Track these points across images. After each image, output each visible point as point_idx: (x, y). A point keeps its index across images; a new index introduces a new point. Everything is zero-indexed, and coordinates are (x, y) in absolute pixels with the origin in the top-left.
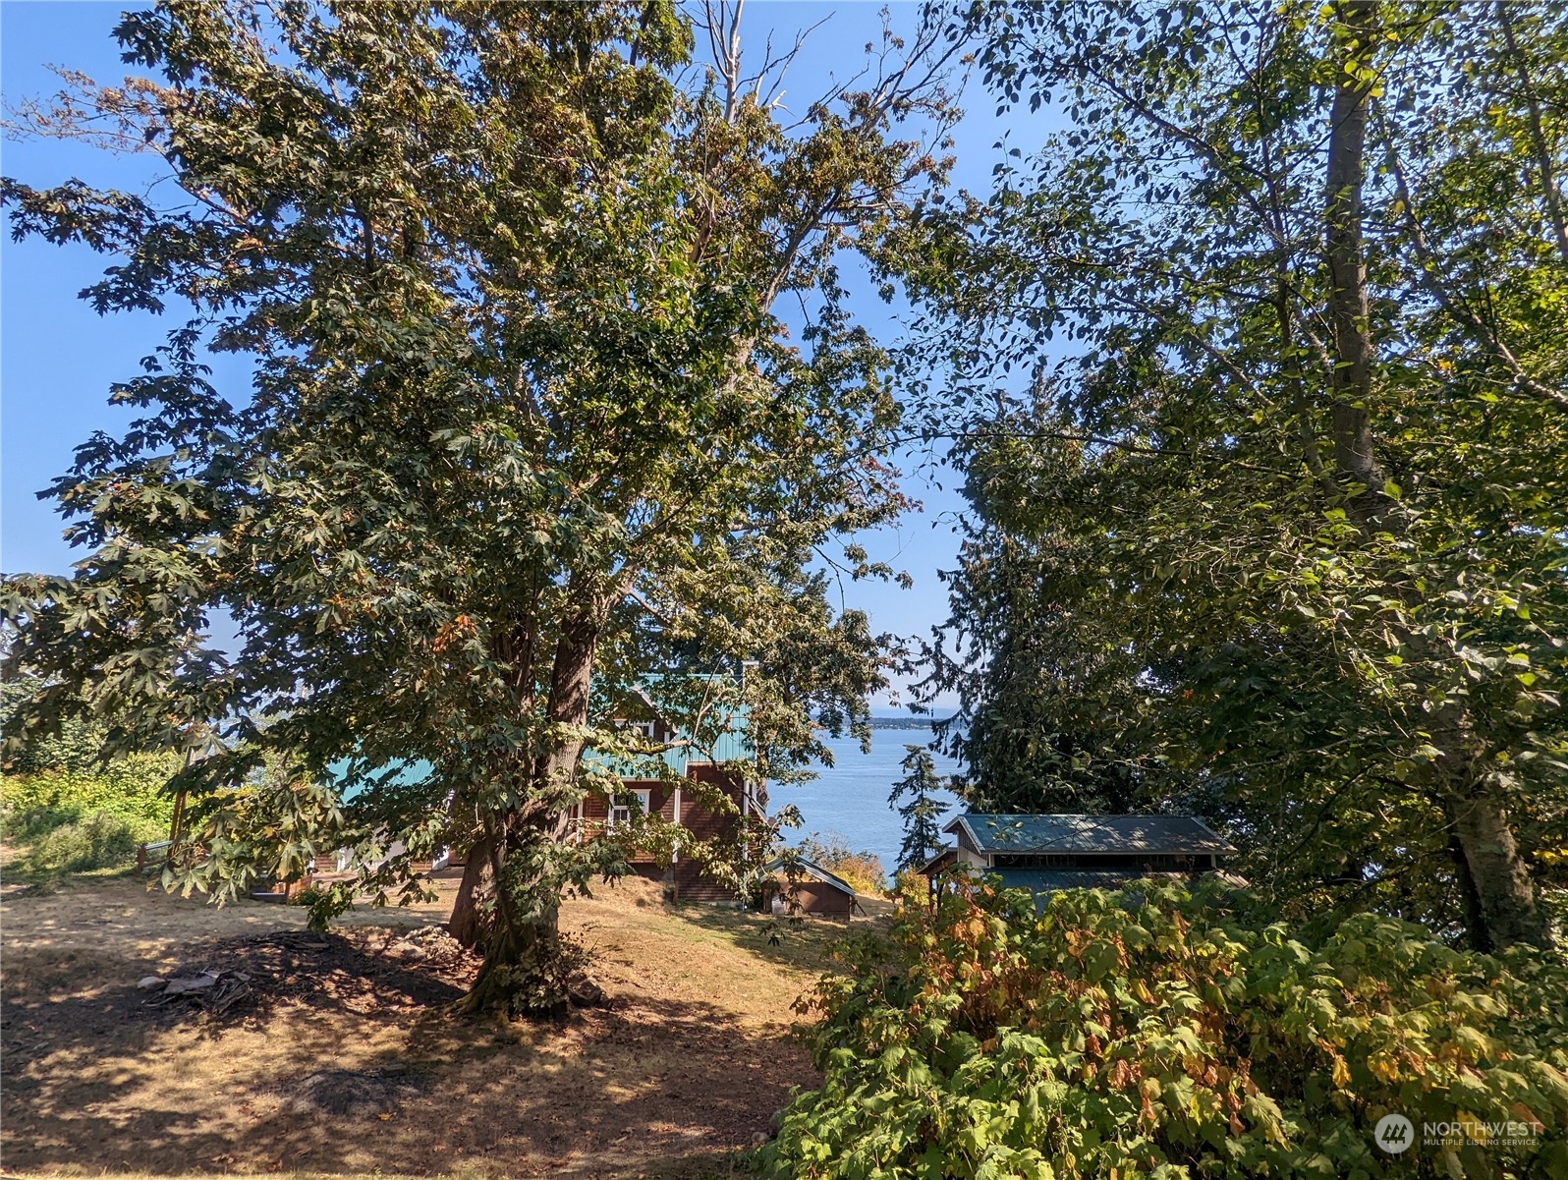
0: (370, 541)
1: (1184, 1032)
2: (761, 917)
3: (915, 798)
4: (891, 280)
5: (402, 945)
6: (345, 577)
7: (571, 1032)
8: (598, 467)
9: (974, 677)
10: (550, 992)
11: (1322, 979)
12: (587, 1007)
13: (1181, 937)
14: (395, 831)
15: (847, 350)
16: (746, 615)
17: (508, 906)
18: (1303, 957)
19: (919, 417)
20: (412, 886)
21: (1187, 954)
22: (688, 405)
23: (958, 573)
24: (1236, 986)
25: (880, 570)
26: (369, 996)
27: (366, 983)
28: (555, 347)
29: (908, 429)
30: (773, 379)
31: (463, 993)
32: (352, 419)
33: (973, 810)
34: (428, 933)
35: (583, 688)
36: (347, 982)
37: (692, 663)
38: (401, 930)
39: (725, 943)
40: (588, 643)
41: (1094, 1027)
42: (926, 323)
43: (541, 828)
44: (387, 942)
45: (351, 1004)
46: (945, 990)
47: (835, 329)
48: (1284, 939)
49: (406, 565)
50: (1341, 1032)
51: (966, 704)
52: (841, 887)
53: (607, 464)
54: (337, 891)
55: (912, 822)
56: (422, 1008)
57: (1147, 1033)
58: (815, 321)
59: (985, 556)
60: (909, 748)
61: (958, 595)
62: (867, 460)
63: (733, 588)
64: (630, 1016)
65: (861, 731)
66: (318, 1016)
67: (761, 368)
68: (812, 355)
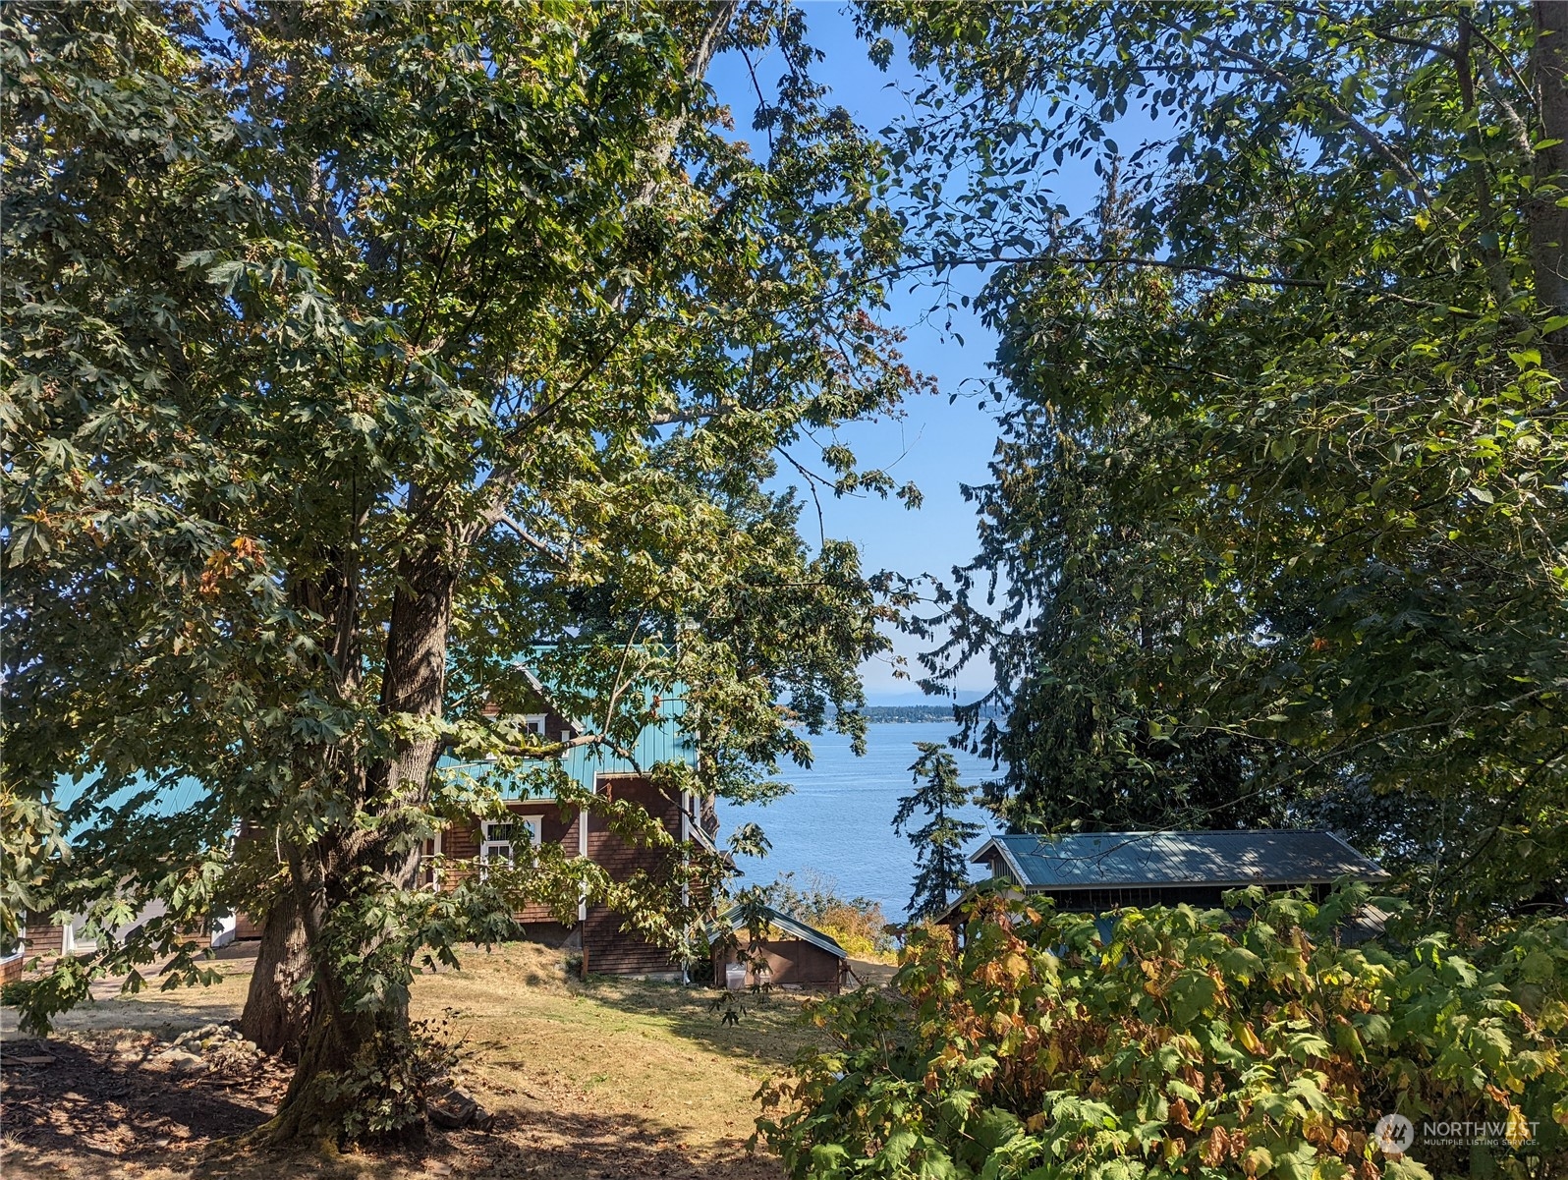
0: (87, 429)
1: (1304, 1085)
2: (711, 994)
3: (932, 818)
4: (887, 33)
5: (171, 1054)
6: (51, 482)
7: (434, 1164)
8: (444, 320)
9: (1015, 638)
10: (400, 1108)
11: (1493, 1004)
12: (456, 1128)
13: (1303, 965)
14: (151, 878)
15: (822, 146)
16: (679, 547)
17: (330, 986)
18: (1469, 978)
19: (929, 233)
20: (181, 962)
21: (1311, 984)
22: (580, 225)
23: (991, 488)
24: (1378, 1025)
25: (873, 481)
26: (123, 1129)
27: (116, 1110)
28: (369, 126)
29: (913, 251)
30: (710, 190)
31: (267, 1117)
32: (47, 237)
33: (1014, 830)
34: (208, 1034)
35: (435, 661)
36: (85, 1110)
37: (601, 630)
38: (168, 1033)
39: (658, 1032)
40: (440, 594)
41: (1181, 1088)
42: (939, 94)
43: (378, 868)
44: (146, 1050)
45: (96, 1141)
46: (972, 1052)
47: (802, 112)
48: (1444, 955)
49: (151, 467)
50: (1517, 1071)
51: (1003, 679)
52: (827, 946)
53: (459, 316)
54: (66, 972)
55: (927, 854)
56: (204, 1141)
57: (1253, 1089)
58: (773, 100)
59: (1030, 463)
60: (922, 746)
61: (991, 521)
62: (854, 315)
63: (658, 508)
64: (520, 1139)
65: (853, 723)
66: (43, 1160)
67: (691, 172)
68: (769, 153)
